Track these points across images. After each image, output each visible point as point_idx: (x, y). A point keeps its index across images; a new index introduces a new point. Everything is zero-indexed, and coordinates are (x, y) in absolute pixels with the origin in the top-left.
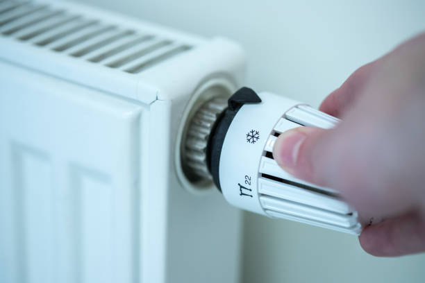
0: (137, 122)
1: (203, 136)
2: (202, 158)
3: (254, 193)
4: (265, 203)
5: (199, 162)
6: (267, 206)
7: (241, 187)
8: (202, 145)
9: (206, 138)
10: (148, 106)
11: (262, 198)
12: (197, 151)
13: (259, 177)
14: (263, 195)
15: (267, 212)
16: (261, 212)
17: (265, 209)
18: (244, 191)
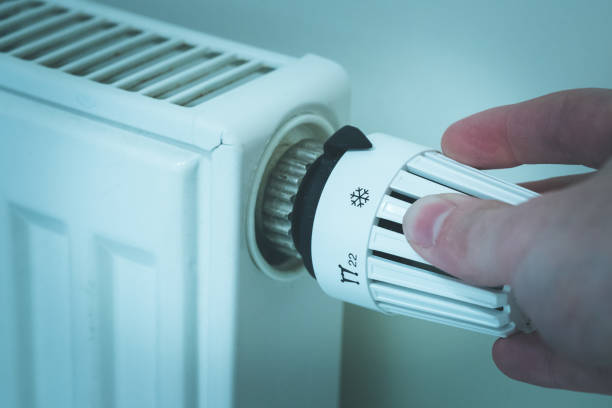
0: (192, 176)
1: (288, 197)
2: (286, 228)
3: (362, 279)
4: (376, 292)
5: (282, 235)
6: (380, 298)
7: (343, 270)
8: (286, 210)
9: (292, 198)
10: (208, 153)
11: (373, 286)
12: (280, 219)
13: (368, 255)
14: (374, 281)
15: (381, 305)
16: (372, 306)
17: (378, 302)
18: (347, 276)
